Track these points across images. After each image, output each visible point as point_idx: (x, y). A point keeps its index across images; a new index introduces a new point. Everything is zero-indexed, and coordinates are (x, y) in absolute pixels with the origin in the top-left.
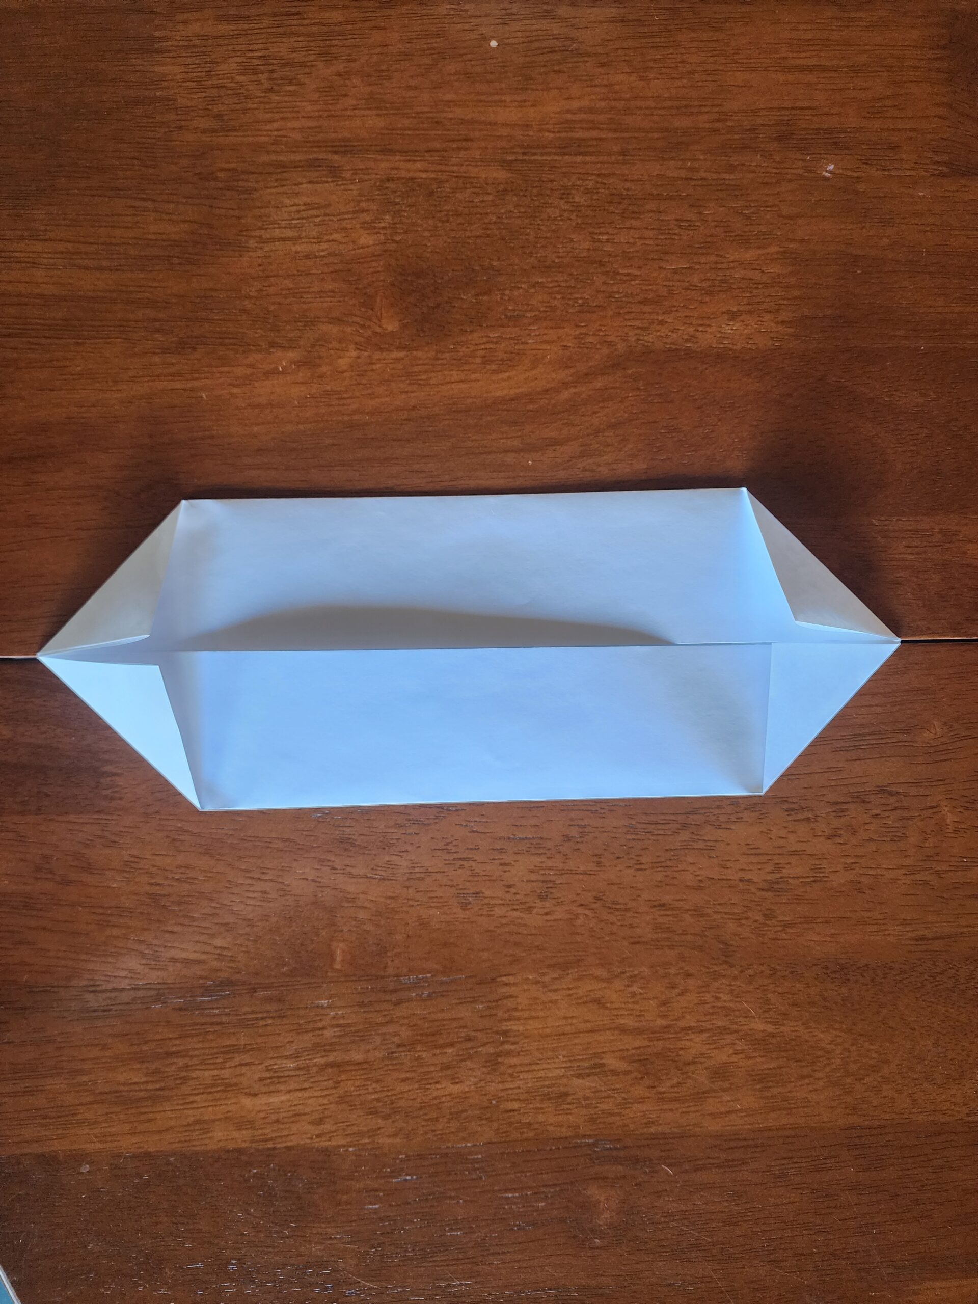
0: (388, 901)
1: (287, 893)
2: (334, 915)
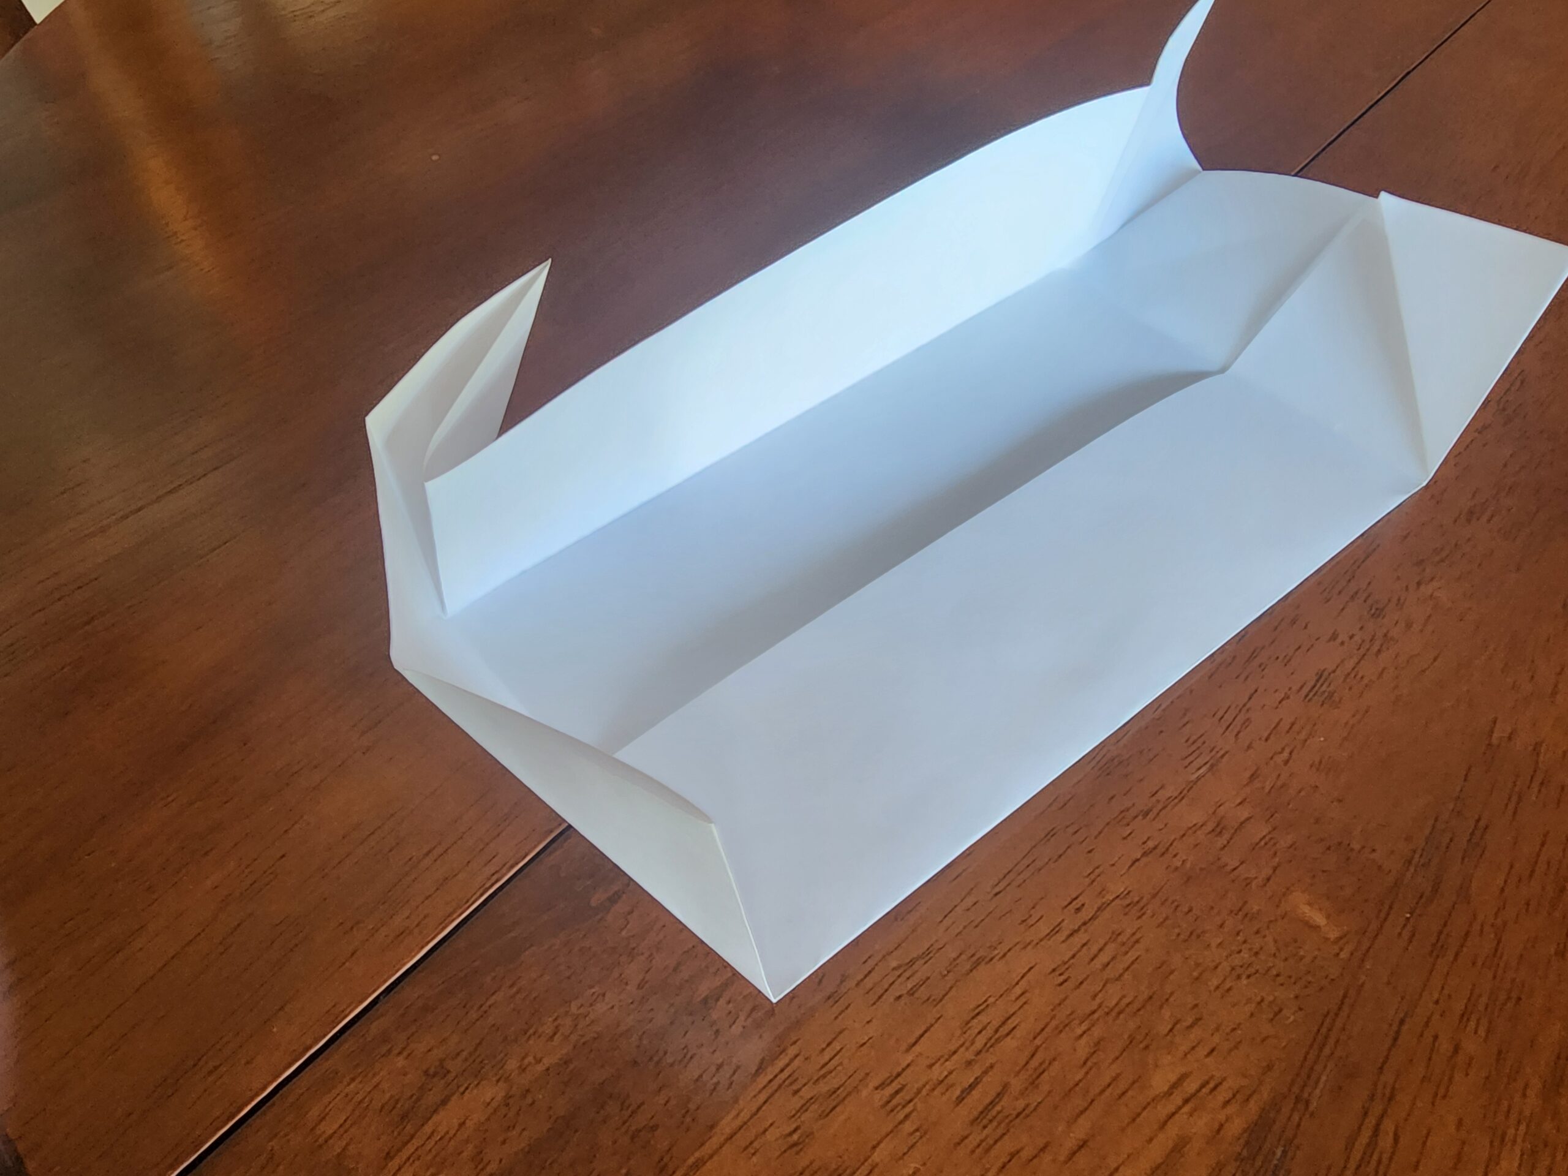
1: (1141, 904)
2: (1229, 868)
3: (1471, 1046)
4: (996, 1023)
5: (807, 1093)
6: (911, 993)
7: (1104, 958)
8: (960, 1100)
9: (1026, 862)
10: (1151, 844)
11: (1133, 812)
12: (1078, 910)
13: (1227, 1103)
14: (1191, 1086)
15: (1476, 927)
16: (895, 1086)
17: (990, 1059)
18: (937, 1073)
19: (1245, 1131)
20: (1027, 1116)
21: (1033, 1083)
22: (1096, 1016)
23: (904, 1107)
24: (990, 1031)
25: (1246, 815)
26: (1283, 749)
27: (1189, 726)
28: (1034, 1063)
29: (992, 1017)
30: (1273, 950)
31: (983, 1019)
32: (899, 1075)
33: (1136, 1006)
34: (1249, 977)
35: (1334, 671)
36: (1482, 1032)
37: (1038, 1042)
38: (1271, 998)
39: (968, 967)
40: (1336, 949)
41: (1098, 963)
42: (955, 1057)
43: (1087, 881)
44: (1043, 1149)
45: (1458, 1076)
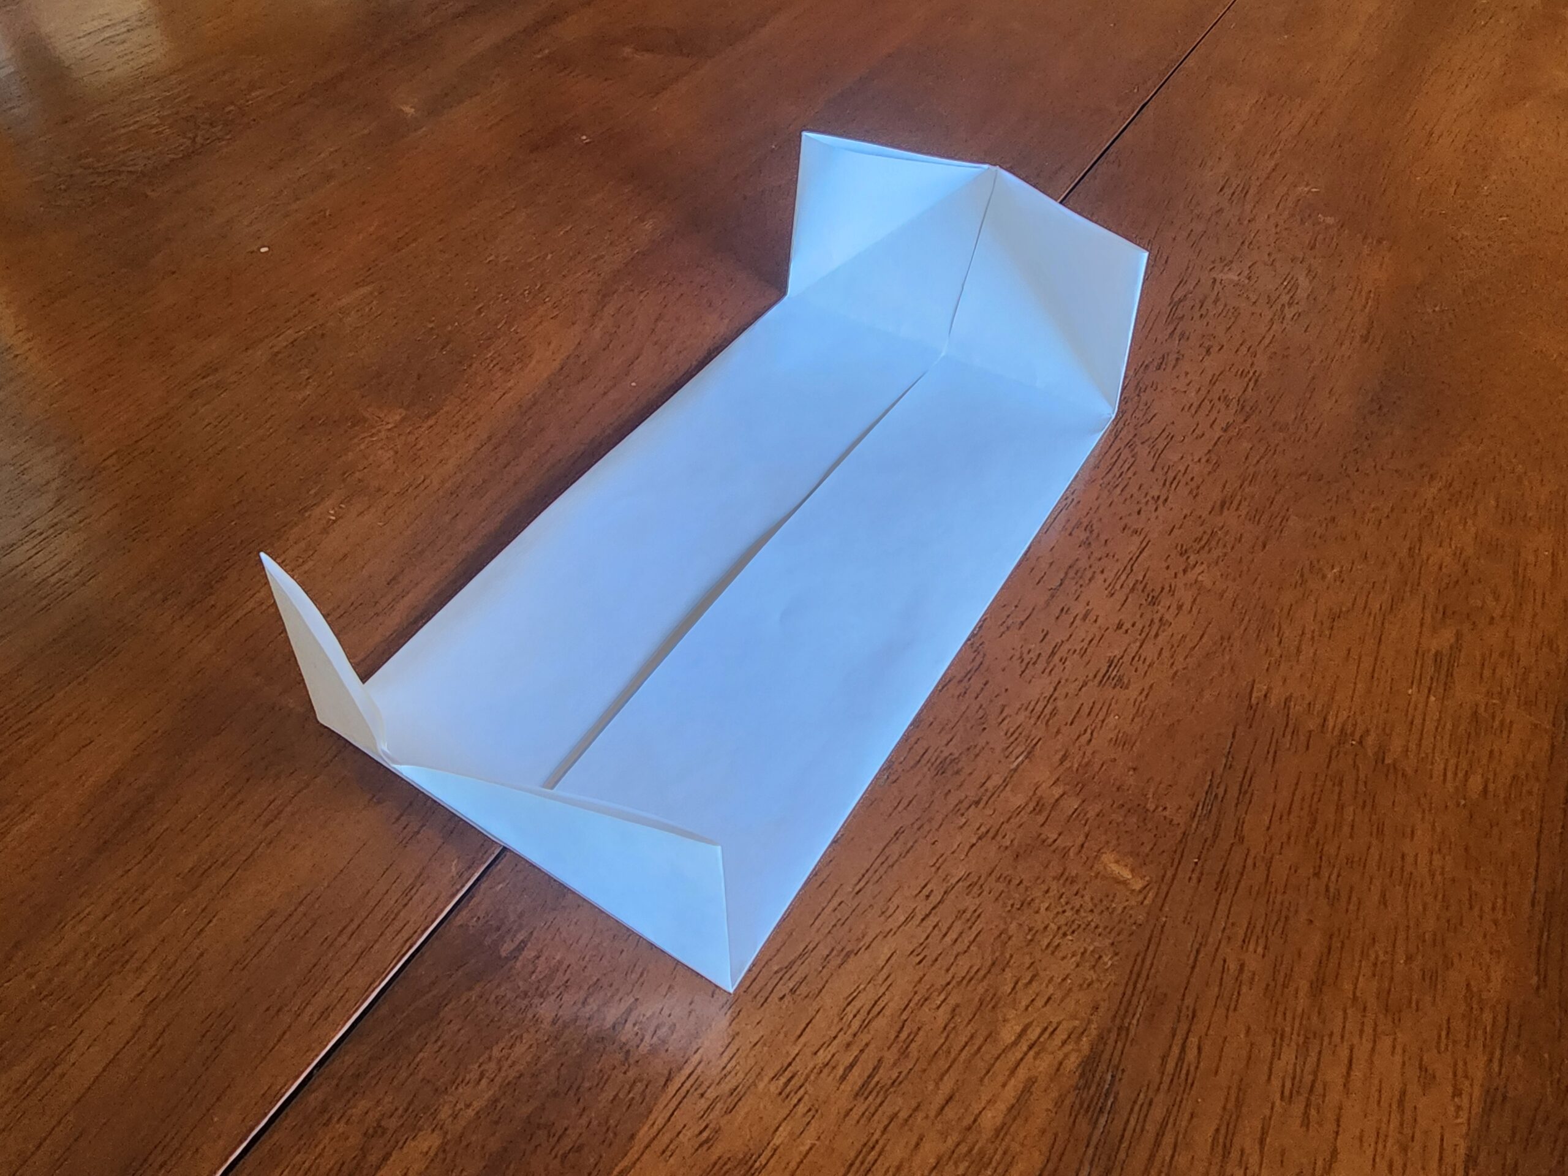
0: (1067, 764)
1: (980, 883)
2: (1050, 841)
3: (1253, 963)
4: (867, 1007)
5: (711, 1094)
6: (793, 991)
7: (953, 935)
8: (843, 1078)
9: (879, 861)
10: (983, 829)
11: (965, 804)
12: (928, 897)
13: (1064, 1043)
14: (1033, 1034)
15: (1250, 861)
16: (788, 1074)
17: (865, 1038)
18: (823, 1056)
19: (1079, 1065)
20: (901, 1083)
21: (904, 1053)
22: (950, 987)
23: (796, 1093)
24: (863, 1012)
25: (1061, 791)
26: (1086, 731)
27: (1006, 722)
28: (904, 1035)
29: (864, 1001)
30: (1090, 906)
31: (857, 1004)
32: (790, 1064)
33: (982, 973)
34: (1073, 932)
35: (1122, 657)
36: (1260, 950)
37: (904, 1017)
38: (1091, 948)
39: (839, 961)
40: (1141, 898)
41: (948, 939)
42: (836, 1042)
43: (933, 869)
44: (917, 1109)
45: (1244, 989)
